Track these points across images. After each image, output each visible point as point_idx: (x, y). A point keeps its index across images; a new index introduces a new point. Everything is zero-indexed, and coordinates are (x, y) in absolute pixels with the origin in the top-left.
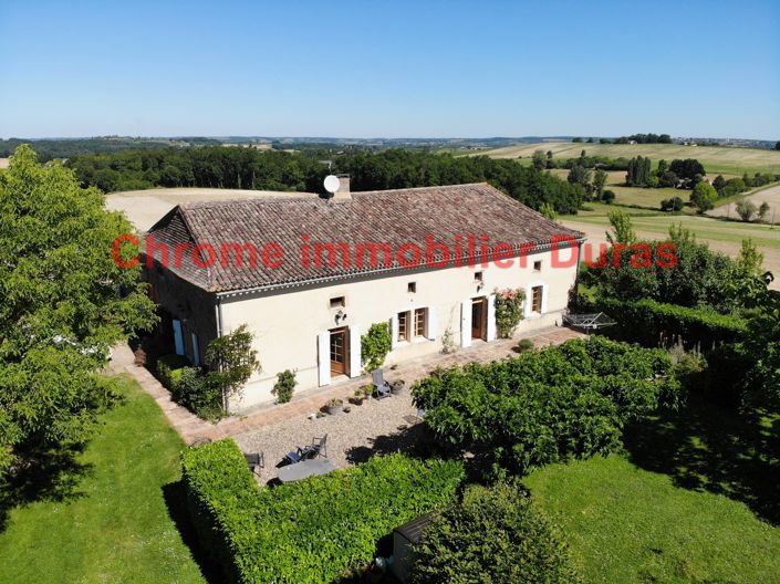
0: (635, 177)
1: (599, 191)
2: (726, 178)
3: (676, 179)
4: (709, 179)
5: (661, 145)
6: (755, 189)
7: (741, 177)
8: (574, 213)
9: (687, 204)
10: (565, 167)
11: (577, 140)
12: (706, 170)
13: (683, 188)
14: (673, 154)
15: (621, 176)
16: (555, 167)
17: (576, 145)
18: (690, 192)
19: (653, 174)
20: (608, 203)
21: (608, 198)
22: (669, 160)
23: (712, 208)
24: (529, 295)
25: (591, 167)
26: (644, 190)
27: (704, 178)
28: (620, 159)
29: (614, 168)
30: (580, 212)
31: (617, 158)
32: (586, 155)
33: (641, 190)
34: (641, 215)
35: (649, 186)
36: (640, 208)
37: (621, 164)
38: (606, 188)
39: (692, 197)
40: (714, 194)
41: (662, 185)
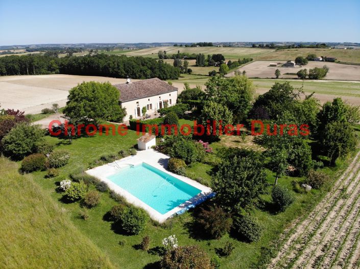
0: (199, 62)
1: (186, 69)
2: (232, 61)
3: (214, 62)
4: (226, 62)
5: (209, 47)
6: (243, 65)
7: (237, 60)
8: (177, 79)
9: (218, 73)
10: (172, 58)
11: (175, 45)
12: (225, 58)
13: (217, 66)
14: (213, 51)
15: (194, 62)
16: (168, 58)
17: (175, 47)
18: (219, 68)
19: (206, 61)
20: (190, 74)
21: (189, 71)
22: (211, 54)
23: (226, 74)
24: (169, 101)
25: (182, 58)
26: (203, 68)
27: (224, 62)
28: (193, 54)
29: (191, 58)
30: (179, 78)
31: (192, 54)
32: (180, 53)
33: (202, 67)
34: (202, 78)
35: (204, 66)
36: (201, 75)
37: (193, 56)
38: (188, 68)
39: (220, 70)
40: (228, 68)
41: (209, 65)
